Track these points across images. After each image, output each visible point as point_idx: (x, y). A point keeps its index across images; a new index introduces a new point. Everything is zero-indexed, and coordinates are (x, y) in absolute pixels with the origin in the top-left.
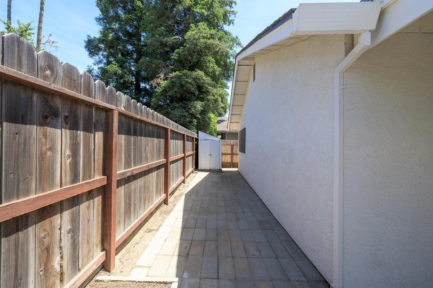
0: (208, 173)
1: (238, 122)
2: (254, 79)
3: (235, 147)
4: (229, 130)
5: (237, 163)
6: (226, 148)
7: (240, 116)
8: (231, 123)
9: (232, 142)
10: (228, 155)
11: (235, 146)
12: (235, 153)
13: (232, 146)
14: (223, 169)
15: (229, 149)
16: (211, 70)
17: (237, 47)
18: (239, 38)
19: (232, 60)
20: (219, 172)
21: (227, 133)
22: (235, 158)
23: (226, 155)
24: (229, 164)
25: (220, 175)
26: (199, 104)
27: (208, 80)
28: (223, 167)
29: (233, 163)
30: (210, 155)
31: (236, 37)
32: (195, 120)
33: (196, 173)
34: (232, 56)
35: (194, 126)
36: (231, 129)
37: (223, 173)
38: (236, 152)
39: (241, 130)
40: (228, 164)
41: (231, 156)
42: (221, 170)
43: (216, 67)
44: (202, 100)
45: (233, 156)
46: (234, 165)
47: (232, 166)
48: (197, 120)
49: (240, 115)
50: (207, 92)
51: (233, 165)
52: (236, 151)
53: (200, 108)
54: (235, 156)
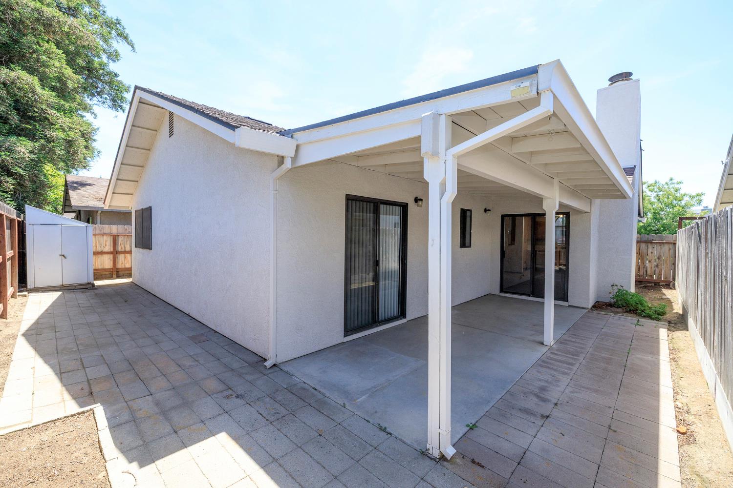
0: (60, 293)
1: (132, 194)
2: (171, 133)
3: (120, 239)
4: (109, 206)
5: (130, 269)
6: (99, 241)
7: (136, 183)
8: (114, 195)
9: (115, 229)
10: (104, 255)
11: (123, 237)
12: (123, 250)
13: (115, 239)
14: (97, 283)
15: (108, 244)
16: (52, 72)
17: (119, 41)
18: (123, 23)
19: (106, 62)
20: (87, 288)
21: (99, 212)
22: (123, 259)
23: (100, 255)
24: (107, 273)
25: (92, 292)
26: (25, 145)
27: (46, 95)
28: (96, 279)
29: (117, 269)
30: (63, 256)
31: (117, 20)
32: (10, 179)
33: (25, 296)
34: (106, 53)
35: (6, 192)
36: (113, 204)
37: (96, 289)
38: (123, 248)
39: (140, 208)
40: (105, 273)
41: (111, 256)
42: (93, 285)
43: (68, 71)
44: (32, 136)
45: (117, 255)
46: (120, 273)
47: (115, 276)
48: (14, 178)
49: (137, 181)
50: (45, 120)
51: (118, 273)
52: (125, 247)
53: (27, 154)
54: (121, 257)
